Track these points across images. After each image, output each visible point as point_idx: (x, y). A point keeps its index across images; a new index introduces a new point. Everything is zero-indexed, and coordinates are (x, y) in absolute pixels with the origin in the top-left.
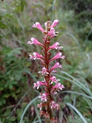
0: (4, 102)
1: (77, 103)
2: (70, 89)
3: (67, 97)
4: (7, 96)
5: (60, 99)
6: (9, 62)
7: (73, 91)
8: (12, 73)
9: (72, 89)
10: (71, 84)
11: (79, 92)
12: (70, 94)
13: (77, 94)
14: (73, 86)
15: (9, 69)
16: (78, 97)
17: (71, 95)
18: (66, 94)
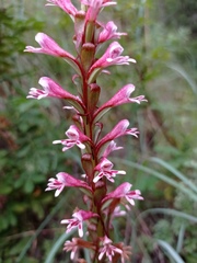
0: (14, 222)
1: (187, 242)
2: (171, 205)
3: (162, 224)
4: (20, 208)
5: (145, 228)
6: (24, 128)
7: (179, 210)
8: (30, 155)
9: (177, 205)
10: (174, 193)
11: (193, 215)
12: (170, 218)
13: (188, 220)
14: (179, 199)
15: (26, 144)
16: (191, 226)
17: (174, 221)
18: (161, 216)
